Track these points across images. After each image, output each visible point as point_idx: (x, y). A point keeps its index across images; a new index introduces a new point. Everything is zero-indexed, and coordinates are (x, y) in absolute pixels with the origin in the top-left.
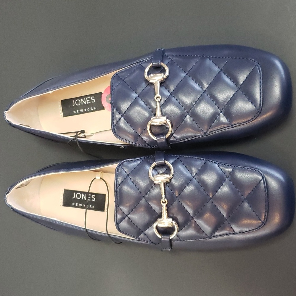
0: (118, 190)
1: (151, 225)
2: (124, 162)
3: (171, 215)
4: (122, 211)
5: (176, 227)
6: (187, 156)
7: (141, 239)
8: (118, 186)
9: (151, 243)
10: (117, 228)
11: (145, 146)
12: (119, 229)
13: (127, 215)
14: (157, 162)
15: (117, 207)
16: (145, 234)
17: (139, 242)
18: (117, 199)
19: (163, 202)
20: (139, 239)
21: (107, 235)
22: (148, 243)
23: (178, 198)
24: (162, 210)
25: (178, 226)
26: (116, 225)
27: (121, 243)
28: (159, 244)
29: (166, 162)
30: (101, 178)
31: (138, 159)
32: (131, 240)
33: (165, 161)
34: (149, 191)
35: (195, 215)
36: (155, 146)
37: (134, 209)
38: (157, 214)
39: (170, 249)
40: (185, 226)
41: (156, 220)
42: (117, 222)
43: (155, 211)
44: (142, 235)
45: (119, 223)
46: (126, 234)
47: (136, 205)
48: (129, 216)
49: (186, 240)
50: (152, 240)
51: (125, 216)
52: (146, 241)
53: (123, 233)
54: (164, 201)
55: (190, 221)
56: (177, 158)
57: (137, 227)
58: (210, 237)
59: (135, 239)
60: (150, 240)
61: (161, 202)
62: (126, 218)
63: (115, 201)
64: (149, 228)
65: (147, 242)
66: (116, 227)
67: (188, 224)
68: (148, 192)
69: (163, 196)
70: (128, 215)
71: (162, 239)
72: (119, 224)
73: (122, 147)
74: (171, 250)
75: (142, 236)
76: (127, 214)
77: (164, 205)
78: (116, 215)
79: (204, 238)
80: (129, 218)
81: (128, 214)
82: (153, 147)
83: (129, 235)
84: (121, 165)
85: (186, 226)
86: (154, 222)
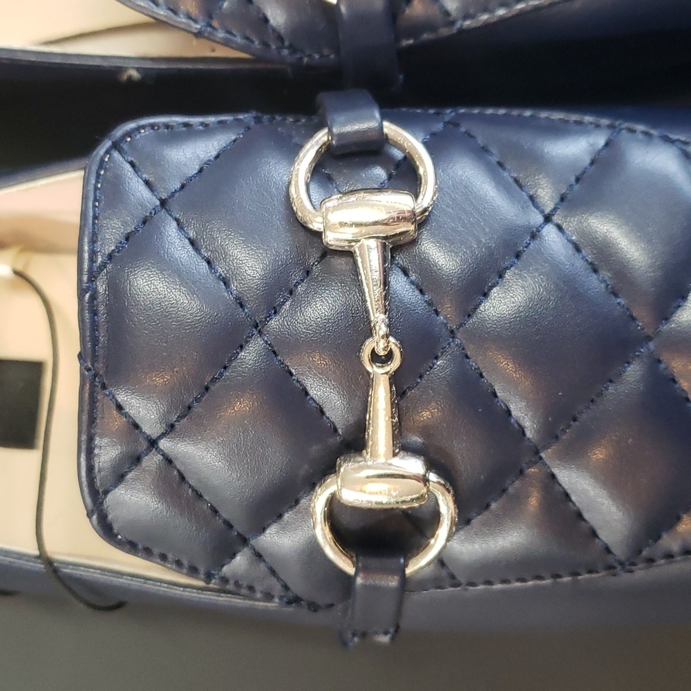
0: (101, 287)
1: (297, 502)
2: (138, 129)
3: (416, 439)
4: (127, 415)
5: (447, 507)
6: (502, 111)
7: (232, 582)
8: (104, 265)
9: (289, 603)
10: (95, 517)
11: (266, 44)
12: (107, 529)
13: (153, 443)
14: (335, 130)
15: (93, 386)
16: (258, 556)
17: (223, 599)
18: (95, 341)
19: (375, 357)
20: (225, 580)
21: (40, 566)
22: (273, 605)
23: (459, 335)
24: (365, 406)
25: (458, 501)
26: (89, 501)
27: (120, 605)
28: (331, 606)
29: (390, 129)
30: (18, 273)
31: (220, 122)
32: (178, 592)
33: (386, 124)
34: (291, 293)
35: (551, 434)
36: (322, 56)
37: (197, 400)
38: (335, 430)
39: (386, 633)
40: (488, 506)
41: (329, 469)
42: (98, 482)
43: (322, 412)
44: (238, 558)
45: (106, 492)
46: (147, 553)
47: (214, 380)
48: (164, 444)
49: (489, 583)
50: (298, 588)
51: (145, 445)
52: (259, 595)
53: (131, 546)
54: (382, 353)
55: (521, 472)
56: (447, 123)
57: (215, 511)
58: (627, 565)
59: (201, 583)
60: (286, 587)
61: (366, 355)
62: (152, 461)
63: (80, 356)
64: (286, 516)
65: (268, 596)
66: (89, 515)
67: (511, 490)
68: (283, 303)
69: (379, 319)
70: (160, 437)
71: (359, 581)
72: (110, 496)
73: (130, 78)
74: (393, 639)
75: (240, 562)
76: (154, 436)
77: (381, 376)
78: (91, 439)
79: (590, 572)
80: (169, 461)
81: (163, 435)
82: (306, 60)
83: (163, 557)
84: (125, 146)
85: (494, 506)
86: (312, 483)
